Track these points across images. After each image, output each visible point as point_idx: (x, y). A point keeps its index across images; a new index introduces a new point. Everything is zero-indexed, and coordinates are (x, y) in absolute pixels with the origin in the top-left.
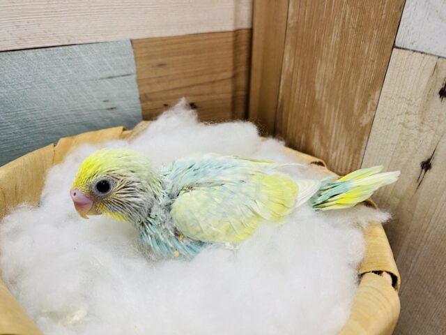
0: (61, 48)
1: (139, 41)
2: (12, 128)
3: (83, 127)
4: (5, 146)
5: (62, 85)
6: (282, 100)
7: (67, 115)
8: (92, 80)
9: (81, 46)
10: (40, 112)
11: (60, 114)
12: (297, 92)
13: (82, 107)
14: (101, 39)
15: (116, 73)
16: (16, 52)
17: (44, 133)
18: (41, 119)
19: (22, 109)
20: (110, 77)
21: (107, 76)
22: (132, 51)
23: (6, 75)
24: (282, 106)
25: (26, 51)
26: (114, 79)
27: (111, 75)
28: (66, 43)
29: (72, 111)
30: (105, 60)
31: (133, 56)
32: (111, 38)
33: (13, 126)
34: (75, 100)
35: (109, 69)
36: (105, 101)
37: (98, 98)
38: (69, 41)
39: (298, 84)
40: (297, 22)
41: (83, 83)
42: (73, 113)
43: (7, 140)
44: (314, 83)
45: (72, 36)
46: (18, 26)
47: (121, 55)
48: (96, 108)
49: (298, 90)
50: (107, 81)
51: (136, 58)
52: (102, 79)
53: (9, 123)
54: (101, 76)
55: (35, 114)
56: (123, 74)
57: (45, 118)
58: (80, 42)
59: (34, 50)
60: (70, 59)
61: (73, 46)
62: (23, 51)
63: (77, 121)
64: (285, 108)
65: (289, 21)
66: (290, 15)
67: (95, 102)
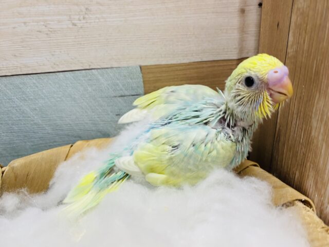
0: (84, 71)
1: (147, 67)
2: (46, 129)
3: (99, 134)
4: (41, 142)
5: (83, 100)
6: (279, 129)
7: (87, 123)
8: (107, 97)
9: (99, 70)
10: (66, 119)
11: (81, 122)
12: (293, 125)
13: (98, 118)
14: (115, 65)
15: (127, 93)
16: (51, 74)
17: (68, 135)
18: (67, 125)
19: (54, 116)
20: (122, 96)
21: (120, 95)
22: (141, 75)
23: (44, 91)
24: (279, 136)
25: (58, 74)
26: (125, 98)
27: (123, 94)
28: (88, 68)
29: (90, 120)
30: (118, 82)
31: (142, 80)
32: (124, 64)
33: (47, 128)
34: (93, 112)
35: (121, 90)
36: (117, 115)
37: (111, 112)
38: (90, 66)
39: (295, 116)
40: (296, 51)
41: (100, 99)
42: (91, 122)
43: (42, 138)
44: (311, 118)
45: (92, 63)
46: (53, 55)
47: (131, 79)
48: (110, 120)
49: (294, 122)
50: (120, 99)
51: (144, 81)
52: (115, 97)
53: (44, 126)
54: (114, 95)
55: (62, 120)
56: (133, 94)
57: (70, 124)
58: (99, 67)
59: (64, 73)
60: (90, 80)
61: (93, 70)
62: (56, 73)
63: (94, 129)
64: (282, 139)
65: (289, 50)
66: (290, 43)
67: (109, 114)
